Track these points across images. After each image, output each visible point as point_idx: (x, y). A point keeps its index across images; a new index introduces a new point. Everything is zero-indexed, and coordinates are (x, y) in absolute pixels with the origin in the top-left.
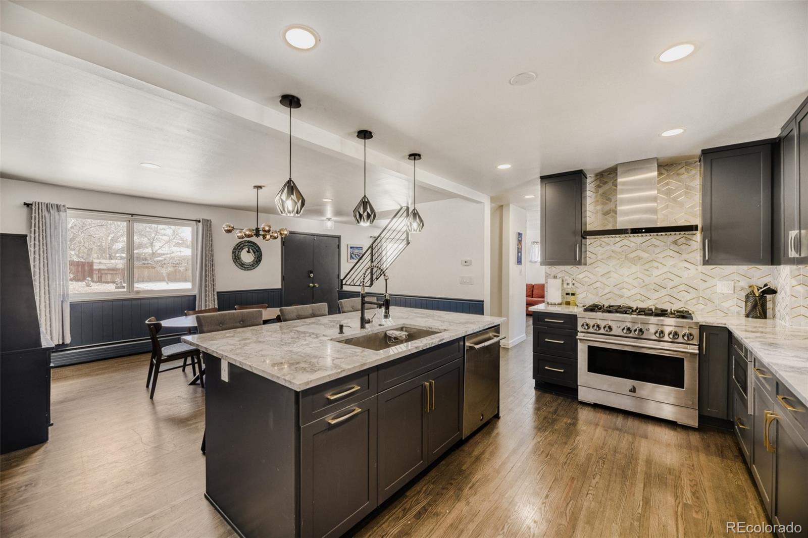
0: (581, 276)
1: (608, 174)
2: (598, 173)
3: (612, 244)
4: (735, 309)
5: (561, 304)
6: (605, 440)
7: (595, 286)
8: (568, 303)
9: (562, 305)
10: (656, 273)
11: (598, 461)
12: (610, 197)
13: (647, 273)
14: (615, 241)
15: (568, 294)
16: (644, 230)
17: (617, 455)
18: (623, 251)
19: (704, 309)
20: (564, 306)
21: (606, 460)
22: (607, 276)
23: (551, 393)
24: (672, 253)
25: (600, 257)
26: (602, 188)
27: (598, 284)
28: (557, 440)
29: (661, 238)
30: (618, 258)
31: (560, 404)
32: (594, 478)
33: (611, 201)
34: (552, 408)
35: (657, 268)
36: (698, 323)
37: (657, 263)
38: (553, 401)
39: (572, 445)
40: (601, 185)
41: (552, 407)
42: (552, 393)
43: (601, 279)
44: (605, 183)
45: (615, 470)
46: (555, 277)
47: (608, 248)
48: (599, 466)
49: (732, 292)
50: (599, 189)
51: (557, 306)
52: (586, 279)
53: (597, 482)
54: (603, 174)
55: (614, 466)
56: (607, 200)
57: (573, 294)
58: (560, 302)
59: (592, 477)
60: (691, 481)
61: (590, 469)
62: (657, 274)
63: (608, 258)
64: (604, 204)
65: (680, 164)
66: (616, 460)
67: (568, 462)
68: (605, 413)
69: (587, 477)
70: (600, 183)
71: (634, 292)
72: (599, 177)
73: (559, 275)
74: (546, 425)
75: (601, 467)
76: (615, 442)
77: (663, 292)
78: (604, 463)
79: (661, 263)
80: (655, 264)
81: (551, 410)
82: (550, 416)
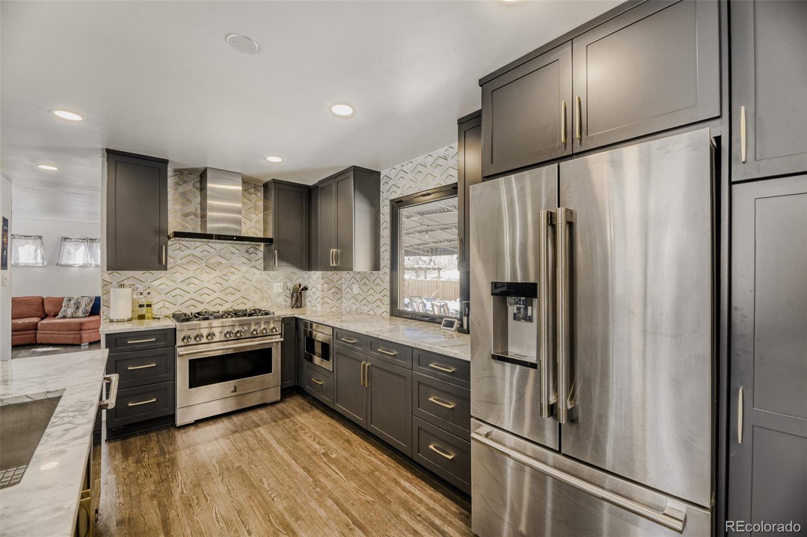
0: (156, 283)
1: (188, 174)
2: (177, 169)
3: (192, 248)
4: (284, 303)
5: (130, 320)
6: (236, 447)
7: (173, 293)
8: (142, 317)
9: (133, 321)
10: (232, 277)
11: (250, 468)
12: (191, 199)
13: (225, 278)
14: (195, 245)
15: (141, 306)
16: (235, 238)
17: (257, 452)
18: (203, 256)
19: (266, 305)
20: (136, 321)
21: (255, 462)
22: (187, 282)
23: (135, 435)
24: (245, 260)
25: (179, 262)
26: (181, 186)
27: (178, 292)
28: (197, 477)
29: (236, 246)
30: (198, 263)
31: (158, 441)
32: (263, 483)
33: (191, 203)
34: (155, 450)
35: (233, 273)
36: (281, 316)
37: (234, 269)
38: (146, 442)
39: (217, 471)
40: (181, 183)
41: (153, 449)
42: (137, 434)
43: (180, 286)
44: (185, 182)
45: (268, 465)
46: (122, 286)
47: (188, 252)
48: (255, 470)
49: (282, 291)
50: (178, 187)
51: (126, 323)
52: (163, 287)
53: (268, 484)
54: (183, 171)
55: (265, 462)
56: (187, 201)
57: (149, 306)
58: (131, 317)
59: (261, 483)
60: (310, 437)
61: (252, 479)
62: (234, 279)
63: (187, 263)
64: (182, 204)
65: (251, 184)
66: (260, 456)
67: (230, 488)
68: (210, 425)
69: (257, 487)
70: (179, 180)
71: (214, 296)
72: (178, 173)
73: (126, 283)
74: (168, 471)
75: (258, 471)
76: (244, 443)
77: (238, 295)
78: (256, 466)
79: (237, 269)
80: (233, 270)
81: (156, 453)
82: (161, 459)
